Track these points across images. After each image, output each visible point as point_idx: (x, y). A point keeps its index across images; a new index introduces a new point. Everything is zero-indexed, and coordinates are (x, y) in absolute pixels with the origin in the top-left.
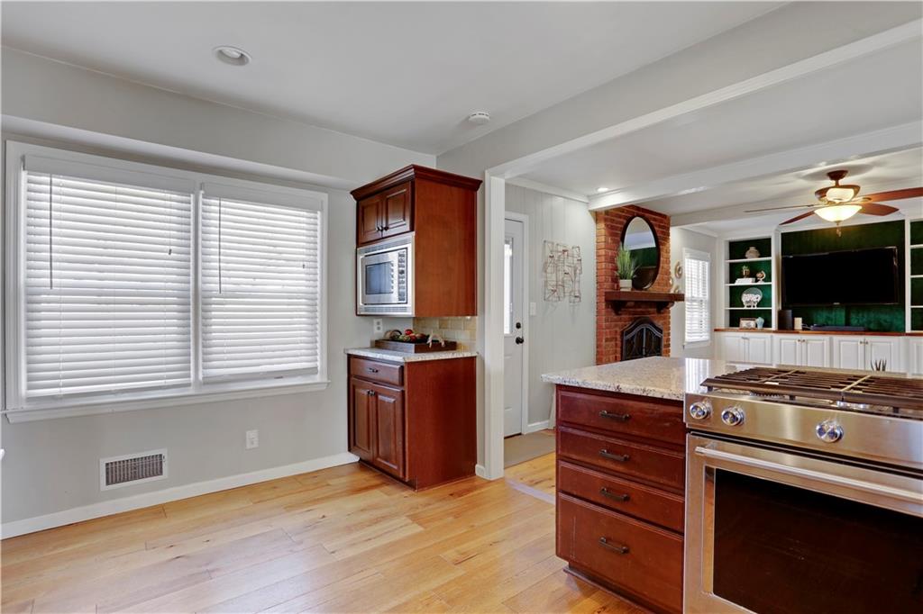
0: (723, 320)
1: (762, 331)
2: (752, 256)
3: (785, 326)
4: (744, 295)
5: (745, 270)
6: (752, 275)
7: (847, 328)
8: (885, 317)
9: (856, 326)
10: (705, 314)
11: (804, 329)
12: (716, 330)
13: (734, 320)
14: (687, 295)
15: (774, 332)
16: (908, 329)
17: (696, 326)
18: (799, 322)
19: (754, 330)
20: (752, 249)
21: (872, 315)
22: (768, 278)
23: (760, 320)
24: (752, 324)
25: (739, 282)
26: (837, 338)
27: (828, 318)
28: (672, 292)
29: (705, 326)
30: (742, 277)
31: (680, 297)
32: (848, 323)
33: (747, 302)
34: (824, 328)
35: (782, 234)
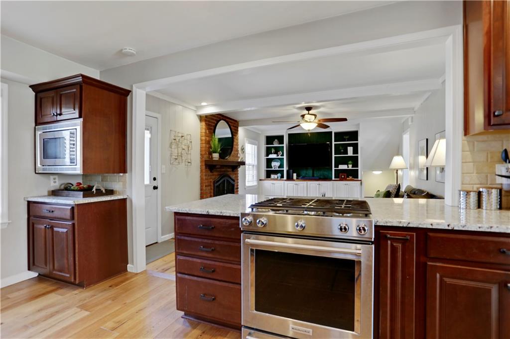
0: (263, 175)
1: (280, 180)
2: (276, 144)
3: (290, 178)
4: (273, 162)
5: (273, 151)
6: (276, 153)
7: (313, 178)
8: (326, 173)
9: (316, 177)
10: (255, 172)
11: (297, 179)
12: (260, 180)
13: (269, 174)
14: (247, 163)
15: (285, 180)
16: (333, 179)
17: (251, 178)
18: (295, 175)
19: (276, 179)
20: (276, 140)
21: (322, 172)
22: (283, 155)
23: (279, 175)
24: (276, 176)
25: (271, 156)
26: (310, 183)
27: (306, 174)
28: (239, 160)
29: (255, 178)
30: (272, 154)
31: (243, 163)
32: (313, 176)
33: (274, 166)
34: (305, 178)
35: (289, 134)
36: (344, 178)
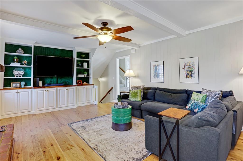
2: (20, 53)
3: (36, 86)
4: (14, 71)
5: (16, 58)
6: (20, 61)
7: (57, 85)
8: (67, 80)
9: (60, 84)
15: (33, 88)
18: (40, 83)
20: (20, 49)
21: (64, 80)
23: (23, 83)
24: (18, 85)
25: (12, 64)
26: (59, 88)
27: (51, 81)
30: (14, 62)
32: (57, 83)
33: (16, 74)
34: (51, 85)
36: (81, 83)
